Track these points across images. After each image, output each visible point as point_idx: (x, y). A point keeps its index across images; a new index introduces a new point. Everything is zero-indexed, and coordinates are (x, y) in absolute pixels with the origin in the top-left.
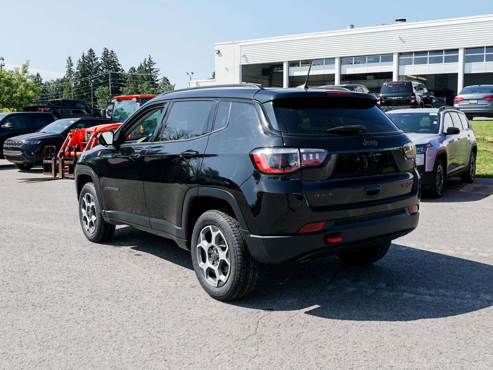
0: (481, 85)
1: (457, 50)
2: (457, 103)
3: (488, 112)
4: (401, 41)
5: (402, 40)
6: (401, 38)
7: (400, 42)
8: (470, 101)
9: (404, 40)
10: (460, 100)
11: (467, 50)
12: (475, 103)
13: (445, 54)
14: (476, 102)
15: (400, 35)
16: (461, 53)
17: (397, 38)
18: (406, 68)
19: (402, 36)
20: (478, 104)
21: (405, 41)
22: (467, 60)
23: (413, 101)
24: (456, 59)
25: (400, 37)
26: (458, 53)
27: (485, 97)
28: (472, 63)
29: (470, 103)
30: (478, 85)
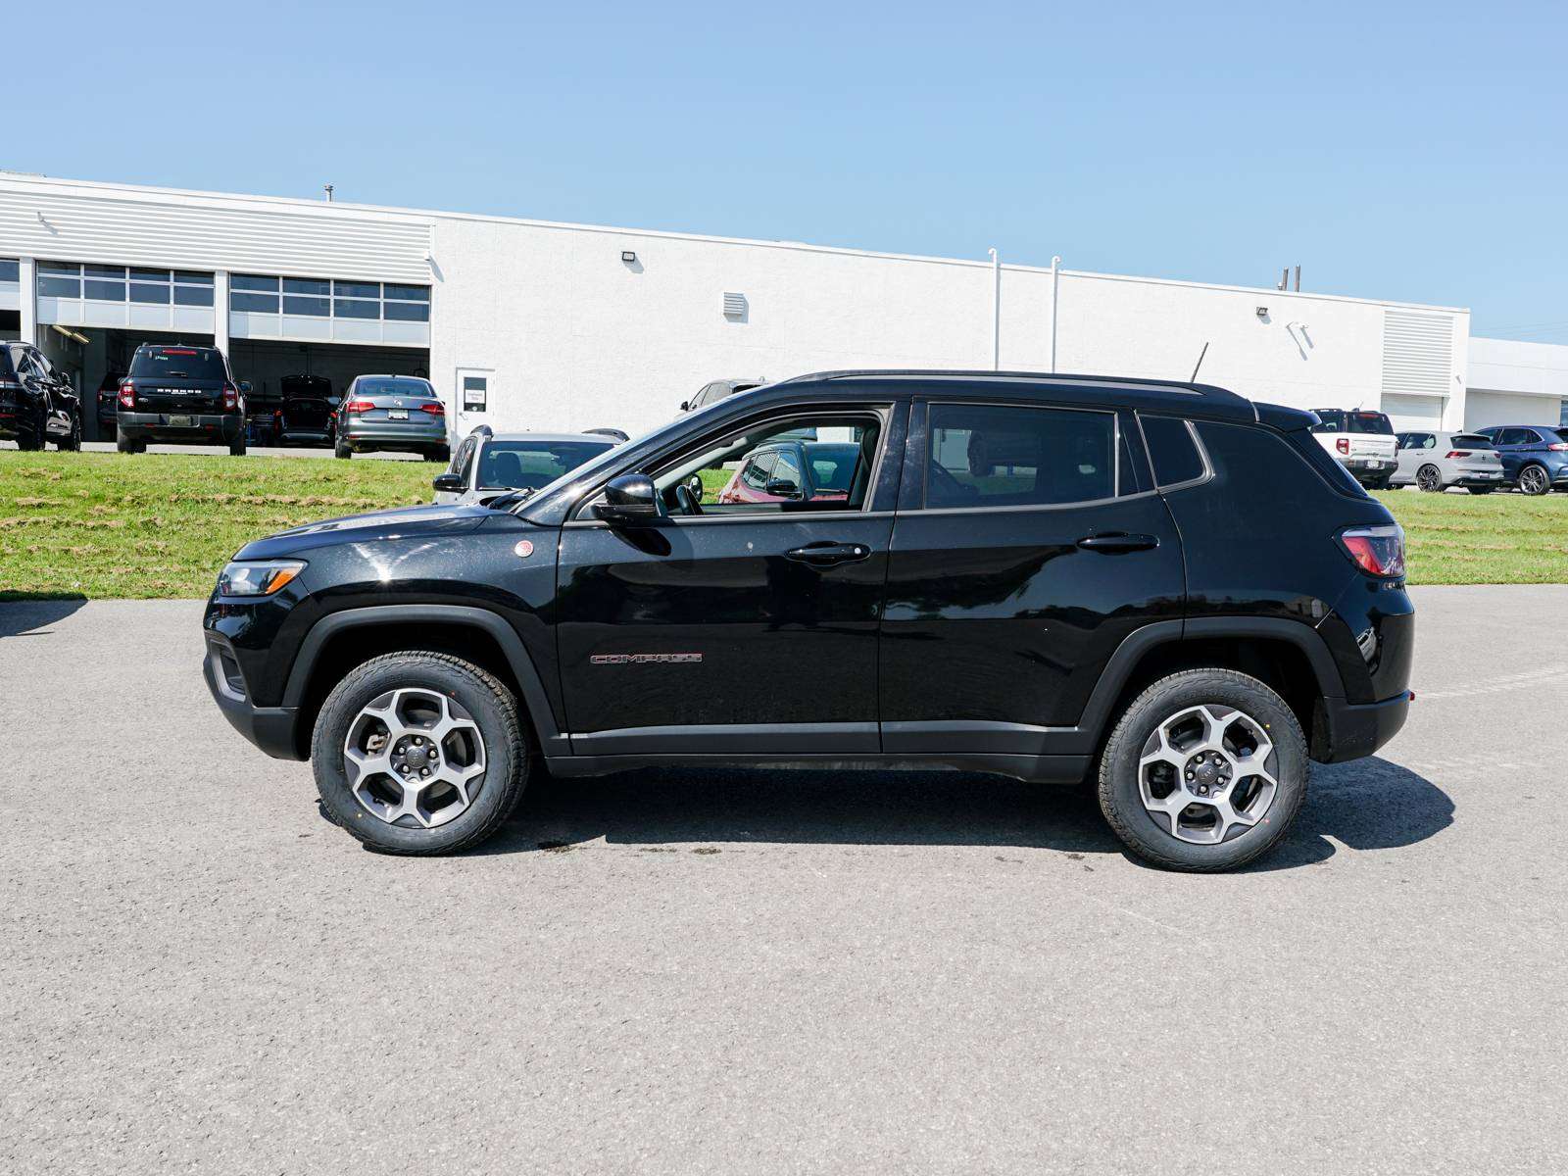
0: (397, 376)
1: (209, 276)
2: (359, 416)
3: (434, 441)
4: (42, 226)
5: (47, 225)
6: (43, 218)
7: (40, 229)
8: (391, 414)
9: (56, 227)
10: (365, 408)
11: (237, 278)
12: (404, 419)
13: (175, 281)
14: (405, 415)
15: (40, 209)
16: (221, 285)
17: (34, 217)
18: (60, 305)
19: (47, 212)
20: (411, 420)
21: (57, 230)
22: (237, 304)
23: (229, 404)
24: (206, 299)
25: (42, 214)
26: (212, 283)
27: (425, 407)
28: (249, 313)
29: (392, 418)
30: (389, 376)
